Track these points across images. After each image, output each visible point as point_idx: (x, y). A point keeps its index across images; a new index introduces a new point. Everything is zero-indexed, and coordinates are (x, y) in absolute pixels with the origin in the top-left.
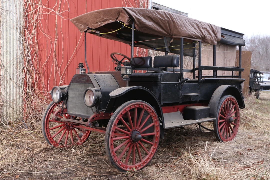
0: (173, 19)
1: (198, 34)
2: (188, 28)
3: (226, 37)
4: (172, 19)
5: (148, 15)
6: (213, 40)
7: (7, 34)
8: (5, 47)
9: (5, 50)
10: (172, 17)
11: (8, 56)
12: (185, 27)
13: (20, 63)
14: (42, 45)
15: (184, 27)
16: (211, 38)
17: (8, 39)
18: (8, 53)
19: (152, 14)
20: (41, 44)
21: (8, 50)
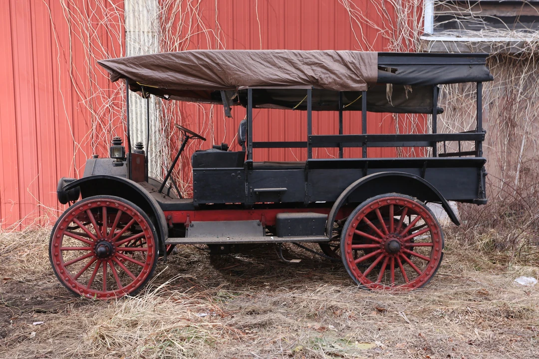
0: (216, 60)
1: (291, 76)
2: (255, 70)
3: (400, 70)
4: (212, 61)
5: (155, 64)
6: (345, 82)
7: (136, 107)
8: (134, 125)
9: (134, 129)
10: (212, 57)
11: (139, 136)
12: (249, 69)
13: (155, 145)
14: (189, 117)
15: (245, 70)
16: (334, 80)
17: (139, 114)
18: (139, 132)
19: (162, 60)
20: (188, 115)
21: (139, 128)
